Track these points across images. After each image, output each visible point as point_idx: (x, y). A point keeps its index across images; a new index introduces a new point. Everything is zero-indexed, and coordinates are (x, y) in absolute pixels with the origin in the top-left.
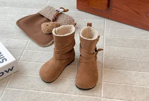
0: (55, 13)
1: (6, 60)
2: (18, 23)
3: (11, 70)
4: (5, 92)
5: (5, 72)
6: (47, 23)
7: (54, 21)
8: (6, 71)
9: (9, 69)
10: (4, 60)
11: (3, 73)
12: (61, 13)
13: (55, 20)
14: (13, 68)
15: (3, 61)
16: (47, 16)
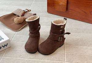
1: (3, 39)
3: (6, 46)
8: (3, 46)
9: (5, 45)
10: (2, 39)
11: (1, 47)
12: (26, 12)
14: (7, 44)
15: (1, 40)
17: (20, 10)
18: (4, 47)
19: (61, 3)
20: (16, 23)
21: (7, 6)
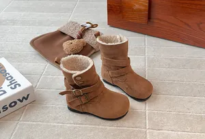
0: (80, 29)
1: (20, 85)
2: (33, 43)
3: (26, 99)
4: (18, 126)
7: (79, 38)
8: (19, 100)
10: (17, 86)
11: (15, 103)
12: (88, 29)
14: (28, 95)
15: (15, 87)
16: (69, 33)
18: (21, 101)
19: (137, 6)
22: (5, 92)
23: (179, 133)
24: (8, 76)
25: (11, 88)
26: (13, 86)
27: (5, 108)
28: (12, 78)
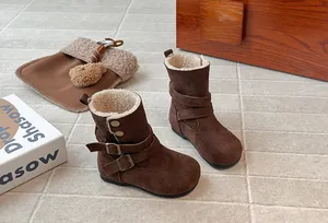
0: (95, 48)
1: (43, 136)
2: (20, 72)
3: (53, 158)
4: (41, 201)
5: (40, 162)
6: (82, 66)
8: (42, 159)
9: (49, 156)
10: (39, 137)
11: (36, 163)
13: (98, 59)
14: (56, 152)
15: (36, 139)
16: (79, 55)
17: (85, 41)
18: (45, 161)
19: (224, 17)
20: (76, 84)
21: (38, 31)
22: (19, 146)
23: (302, 209)
24: (23, 121)
25: (30, 140)
26: (32, 137)
27: (20, 172)
28: (30, 125)
